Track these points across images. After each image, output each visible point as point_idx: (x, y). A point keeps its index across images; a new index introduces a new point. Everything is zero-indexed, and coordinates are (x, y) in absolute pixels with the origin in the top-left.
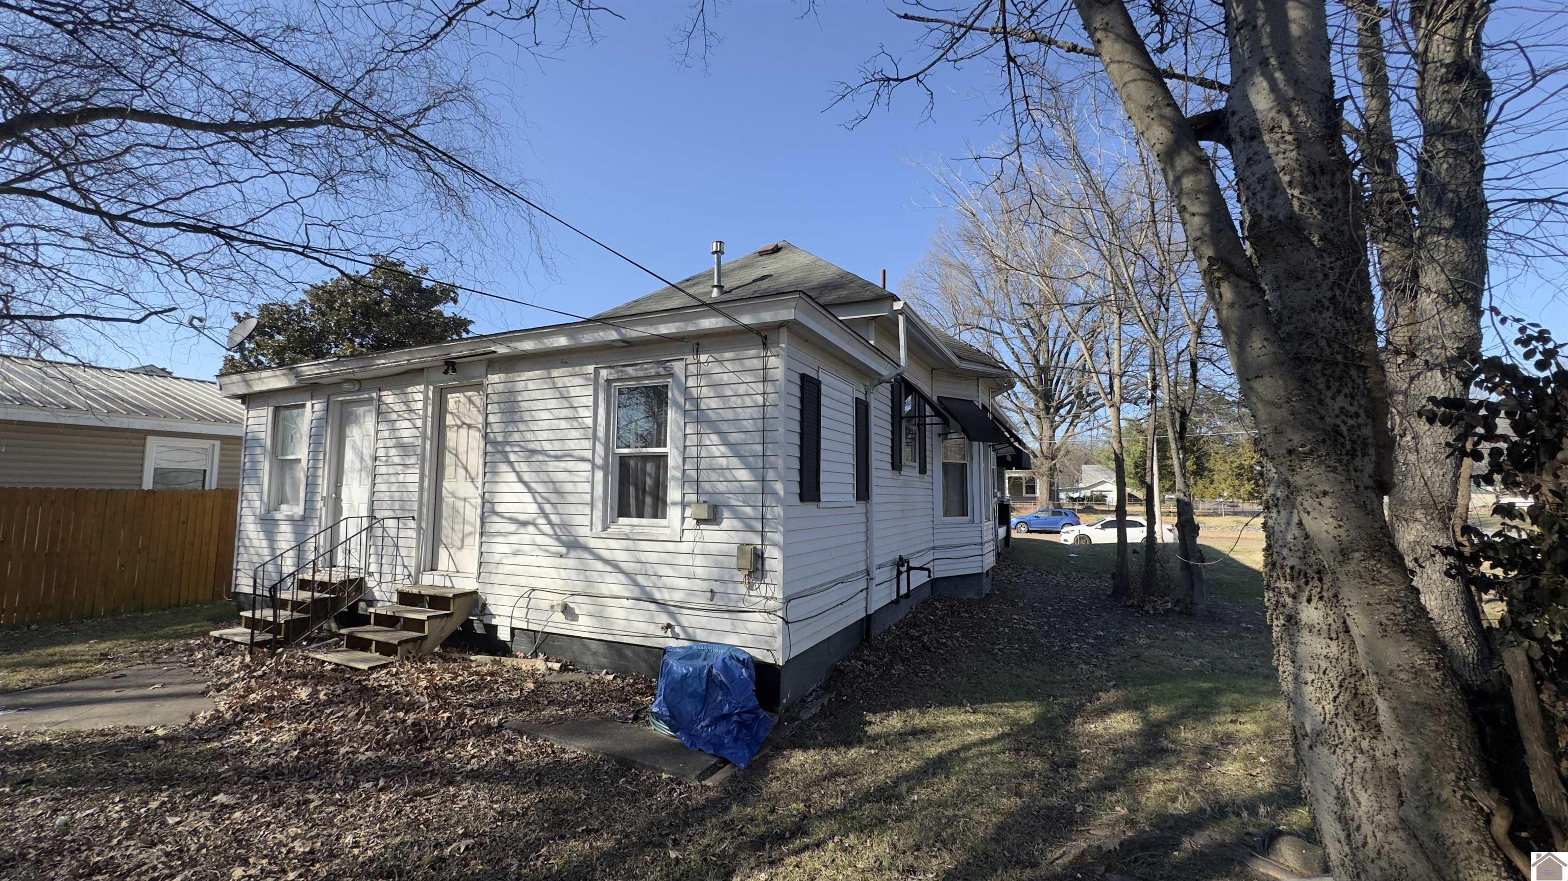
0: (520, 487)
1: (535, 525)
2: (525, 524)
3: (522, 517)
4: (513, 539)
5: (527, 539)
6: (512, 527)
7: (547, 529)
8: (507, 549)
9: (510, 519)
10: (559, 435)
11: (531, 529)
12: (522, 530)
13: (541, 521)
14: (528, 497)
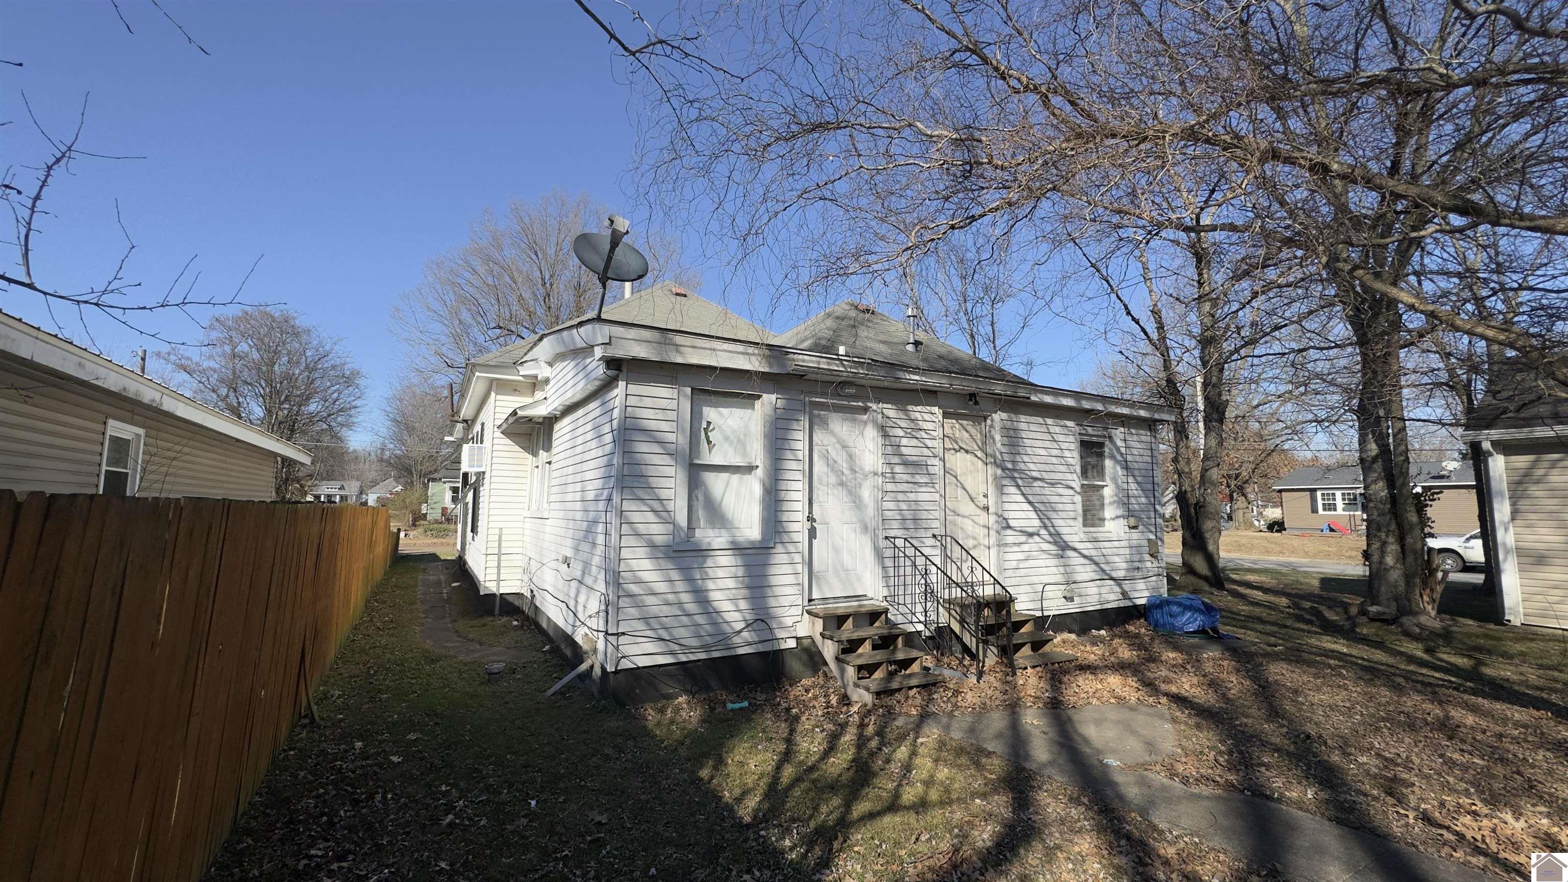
0: (1027, 506)
1: (1038, 535)
2: (1031, 535)
3: (1030, 530)
4: (1025, 547)
5: (1034, 547)
6: (1023, 539)
7: (1048, 538)
8: (1021, 556)
9: (1021, 531)
10: (1052, 467)
11: (1036, 538)
12: (1031, 540)
13: (1043, 532)
14: (1033, 515)
